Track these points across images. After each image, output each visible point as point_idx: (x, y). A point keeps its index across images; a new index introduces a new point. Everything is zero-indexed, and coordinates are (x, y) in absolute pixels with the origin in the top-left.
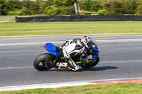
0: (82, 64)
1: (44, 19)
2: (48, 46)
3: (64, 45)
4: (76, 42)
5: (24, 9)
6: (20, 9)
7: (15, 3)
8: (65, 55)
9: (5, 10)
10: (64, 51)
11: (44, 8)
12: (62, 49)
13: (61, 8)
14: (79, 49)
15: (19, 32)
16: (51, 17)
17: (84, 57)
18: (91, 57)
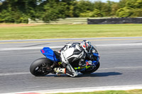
0: (80, 69)
1: (116, 21)
2: (45, 51)
3: (63, 49)
4: (74, 46)
5: (96, 11)
6: (92, 11)
7: (87, 5)
8: (63, 60)
9: (77, 12)
10: (62, 56)
11: (116, 10)
12: (60, 54)
13: (133, 10)
14: (78, 54)
15: (90, 34)
16: (123, 19)
17: (83, 63)
18: (90, 62)
